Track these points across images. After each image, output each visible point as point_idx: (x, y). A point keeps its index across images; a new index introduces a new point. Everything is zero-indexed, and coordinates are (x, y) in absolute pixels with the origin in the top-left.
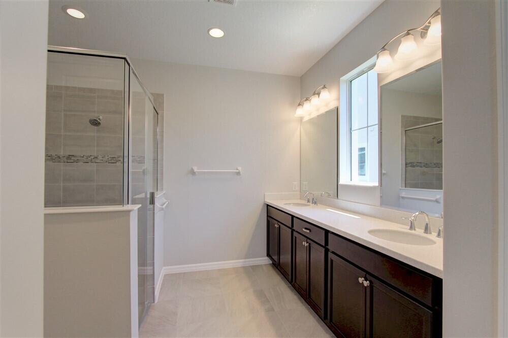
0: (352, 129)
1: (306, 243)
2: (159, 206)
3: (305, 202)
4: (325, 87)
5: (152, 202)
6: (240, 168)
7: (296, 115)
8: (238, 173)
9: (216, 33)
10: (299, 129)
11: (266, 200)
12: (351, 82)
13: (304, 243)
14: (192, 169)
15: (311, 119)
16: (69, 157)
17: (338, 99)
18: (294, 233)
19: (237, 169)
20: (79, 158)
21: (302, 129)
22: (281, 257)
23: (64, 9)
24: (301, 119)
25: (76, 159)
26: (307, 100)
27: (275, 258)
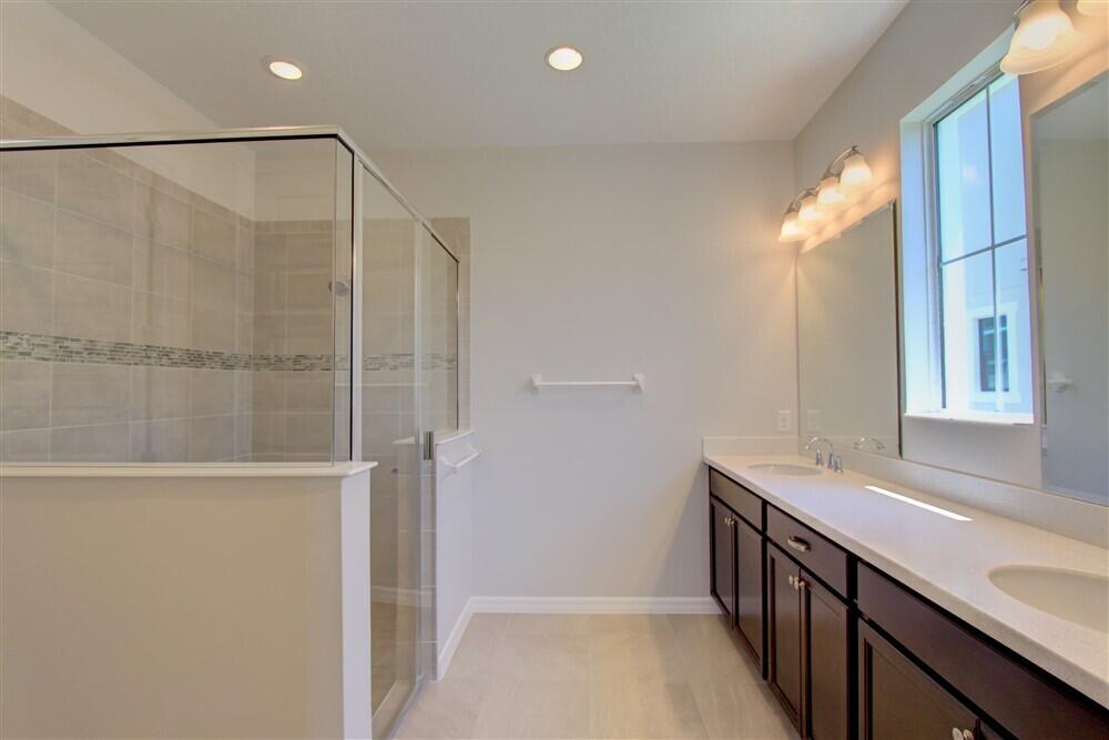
0: (944, 261)
1: (797, 579)
2: (447, 463)
3: (809, 463)
4: (857, 152)
5: (429, 453)
6: (640, 377)
7: (780, 239)
8: (637, 388)
9: (566, 59)
10: (792, 273)
11: (706, 455)
12: (935, 125)
13: (791, 578)
14: (531, 381)
15: (821, 245)
16: (298, 359)
17: (896, 179)
18: (769, 546)
19: (634, 379)
20: (315, 361)
21: (800, 274)
22: (741, 600)
23: (266, 63)
24: (797, 245)
25: (308, 362)
26: (808, 194)
27: (728, 600)
